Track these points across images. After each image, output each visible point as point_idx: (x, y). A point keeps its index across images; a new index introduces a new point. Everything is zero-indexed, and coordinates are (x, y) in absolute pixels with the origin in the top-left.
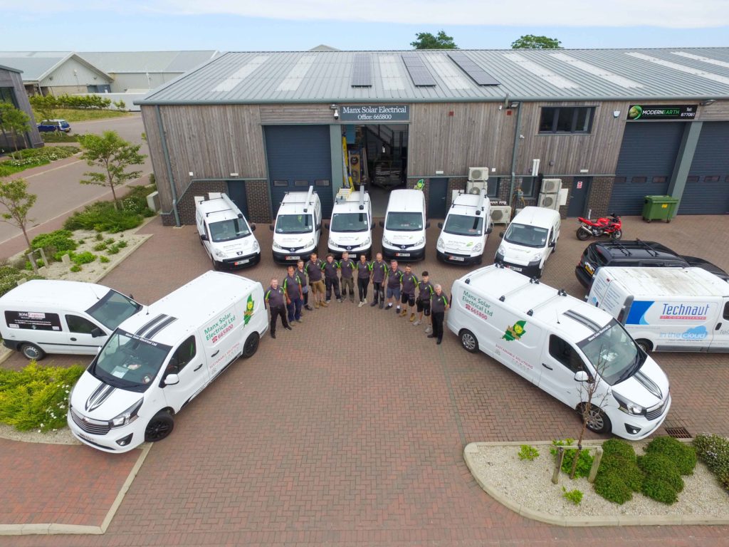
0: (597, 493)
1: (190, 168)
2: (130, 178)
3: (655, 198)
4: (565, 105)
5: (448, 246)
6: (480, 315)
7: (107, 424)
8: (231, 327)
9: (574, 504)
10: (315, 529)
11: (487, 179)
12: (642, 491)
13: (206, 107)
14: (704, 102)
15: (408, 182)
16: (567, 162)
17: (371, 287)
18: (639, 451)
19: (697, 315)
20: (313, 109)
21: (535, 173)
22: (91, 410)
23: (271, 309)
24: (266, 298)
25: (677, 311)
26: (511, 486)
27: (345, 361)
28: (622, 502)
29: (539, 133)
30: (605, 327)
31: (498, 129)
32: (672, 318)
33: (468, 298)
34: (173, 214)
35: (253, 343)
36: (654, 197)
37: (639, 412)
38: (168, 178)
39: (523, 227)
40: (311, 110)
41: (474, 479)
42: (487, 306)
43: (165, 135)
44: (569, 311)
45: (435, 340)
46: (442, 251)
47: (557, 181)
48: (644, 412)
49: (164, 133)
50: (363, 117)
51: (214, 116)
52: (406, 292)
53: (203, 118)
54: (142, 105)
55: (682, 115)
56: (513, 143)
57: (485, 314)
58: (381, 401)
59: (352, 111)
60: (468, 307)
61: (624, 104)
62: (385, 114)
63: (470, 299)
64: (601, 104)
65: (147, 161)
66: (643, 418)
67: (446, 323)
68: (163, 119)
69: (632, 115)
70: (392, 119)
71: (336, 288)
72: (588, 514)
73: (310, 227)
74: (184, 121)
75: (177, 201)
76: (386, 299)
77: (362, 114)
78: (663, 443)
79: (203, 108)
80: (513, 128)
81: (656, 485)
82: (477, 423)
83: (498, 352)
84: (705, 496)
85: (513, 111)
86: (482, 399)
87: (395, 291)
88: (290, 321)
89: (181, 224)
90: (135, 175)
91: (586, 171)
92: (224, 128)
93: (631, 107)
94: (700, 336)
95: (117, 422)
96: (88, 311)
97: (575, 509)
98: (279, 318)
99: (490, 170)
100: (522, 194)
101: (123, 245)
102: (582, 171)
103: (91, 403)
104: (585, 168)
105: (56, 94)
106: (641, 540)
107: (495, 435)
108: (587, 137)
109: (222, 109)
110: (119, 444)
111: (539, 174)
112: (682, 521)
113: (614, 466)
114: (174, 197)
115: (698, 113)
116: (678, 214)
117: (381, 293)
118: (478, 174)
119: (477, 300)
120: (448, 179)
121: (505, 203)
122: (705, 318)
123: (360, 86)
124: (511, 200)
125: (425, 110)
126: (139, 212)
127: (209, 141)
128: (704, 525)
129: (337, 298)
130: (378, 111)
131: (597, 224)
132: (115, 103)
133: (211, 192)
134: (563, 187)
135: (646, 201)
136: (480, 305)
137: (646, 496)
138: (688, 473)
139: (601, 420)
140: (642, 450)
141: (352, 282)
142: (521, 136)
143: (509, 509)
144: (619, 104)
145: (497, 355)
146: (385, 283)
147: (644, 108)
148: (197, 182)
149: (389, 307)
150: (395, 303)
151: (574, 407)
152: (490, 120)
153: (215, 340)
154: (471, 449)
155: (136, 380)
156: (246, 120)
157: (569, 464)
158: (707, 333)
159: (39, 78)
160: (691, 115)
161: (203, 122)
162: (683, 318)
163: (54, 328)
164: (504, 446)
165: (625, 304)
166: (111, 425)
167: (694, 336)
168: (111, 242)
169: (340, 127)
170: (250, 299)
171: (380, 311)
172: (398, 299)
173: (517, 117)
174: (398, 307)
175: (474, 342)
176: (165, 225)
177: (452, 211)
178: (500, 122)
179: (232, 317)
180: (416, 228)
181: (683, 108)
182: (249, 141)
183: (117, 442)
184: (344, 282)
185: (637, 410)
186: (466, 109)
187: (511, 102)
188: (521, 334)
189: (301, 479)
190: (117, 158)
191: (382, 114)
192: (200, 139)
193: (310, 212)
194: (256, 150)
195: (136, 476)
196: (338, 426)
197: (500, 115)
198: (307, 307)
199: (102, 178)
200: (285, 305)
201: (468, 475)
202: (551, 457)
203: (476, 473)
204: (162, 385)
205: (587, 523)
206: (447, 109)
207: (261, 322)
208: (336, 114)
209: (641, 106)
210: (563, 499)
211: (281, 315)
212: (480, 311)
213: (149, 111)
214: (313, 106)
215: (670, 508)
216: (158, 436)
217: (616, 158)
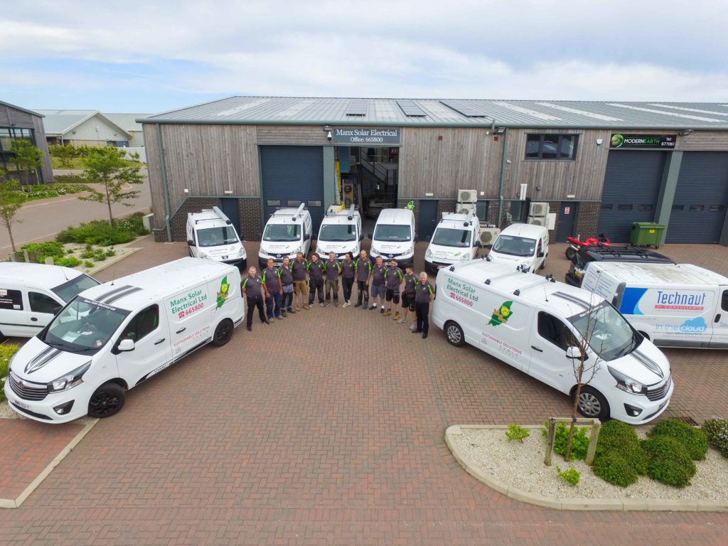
0: (597, 475)
1: (185, 185)
2: (128, 198)
3: (643, 224)
4: (550, 132)
5: (436, 256)
6: (466, 302)
7: (45, 387)
8: (201, 306)
9: (571, 486)
10: (267, 507)
11: (476, 201)
12: (648, 474)
13: (205, 126)
14: (682, 132)
15: (399, 203)
16: (553, 187)
17: (355, 287)
18: (641, 435)
19: (694, 305)
20: (308, 131)
21: (523, 197)
22: (30, 372)
23: (248, 298)
24: (244, 287)
25: (673, 299)
26: (498, 466)
27: (322, 351)
28: (625, 485)
29: (525, 159)
30: (597, 306)
31: (485, 153)
32: (668, 307)
33: (453, 286)
34: (165, 229)
35: (225, 331)
36: (640, 223)
37: (639, 391)
38: (163, 194)
39: (511, 239)
40: (306, 132)
41: (456, 461)
42: (472, 291)
43: (163, 152)
44: (559, 292)
45: (420, 335)
46: (430, 260)
47: (545, 206)
48: (645, 391)
49: (163, 150)
50: (356, 139)
51: (212, 135)
52: (390, 288)
53: (201, 137)
54: (145, 123)
55: (662, 144)
56: (500, 167)
57: (470, 300)
58: (357, 386)
59: (345, 133)
60: (452, 295)
61: (606, 132)
62: (377, 136)
63: (454, 287)
64: (584, 132)
65: (146, 180)
66: (644, 398)
67: (432, 318)
68: (163, 136)
69: (614, 143)
70: (383, 142)
71: (320, 291)
72: (586, 496)
73: (298, 236)
74: (183, 140)
75: (170, 216)
76: (371, 298)
77: (354, 136)
78: (668, 425)
79: (203, 128)
80: (500, 153)
81: (663, 465)
82: (461, 409)
83: (484, 341)
84: (722, 482)
85: (499, 137)
86: (468, 387)
87: (380, 289)
88: (269, 318)
89: (173, 241)
90: (132, 195)
91: (573, 196)
92: (221, 147)
93: (612, 135)
94: (698, 329)
95: (56, 386)
96: (53, 290)
97: (572, 491)
98: (256, 310)
99: (478, 193)
100: (511, 217)
101: (111, 254)
102: (569, 196)
103: (32, 365)
104: (571, 193)
105: (77, 145)
106: (651, 526)
107: (482, 419)
108: (572, 164)
109: (220, 128)
110: (56, 411)
111: (526, 198)
112: (698, 507)
113: (615, 446)
114: (168, 213)
115: (677, 144)
116: (666, 243)
117: (365, 292)
118: (466, 196)
119: (462, 286)
120: (437, 201)
121: (494, 226)
122: (702, 309)
123: (354, 115)
124: (500, 225)
125: (416, 134)
126: (133, 229)
127: (206, 159)
128: (724, 513)
129: (320, 302)
130: (370, 134)
131: (586, 244)
132: (130, 154)
133: (204, 208)
134: (551, 212)
135: (634, 227)
136: (465, 291)
137: (654, 479)
138: (700, 458)
139: (597, 403)
140: (645, 436)
141: (337, 284)
142: (508, 161)
143: (495, 491)
144: (601, 132)
145: (483, 344)
146: (370, 282)
147: (626, 136)
148: (191, 198)
149: (373, 308)
150: (378, 303)
151: (567, 392)
152: (477, 146)
153: (181, 315)
154: (453, 431)
155: (88, 344)
156: (243, 139)
157: (563, 445)
158: (706, 327)
159: (63, 132)
160: (671, 144)
161: (202, 141)
162: (680, 308)
163: (15, 306)
164: (490, 429)
165: (617, 292)
166: (50, 389)
167: (693, 329)
168: (100, 251)
169: (332, 149)
170: (224, 281)
171: (364, 311)
172: (382, 297)
173: (504, 143)
174: (383, 307)
175: (459, 334)
176: (157, 240)
177: (440, 225)
178: (487, 146)
179: (203, 294)
180: (403, 239)
181: (663, 139)
182: (244, 160)
183: (54, 408)
184: (328, 285)
185: (637, 389)
186: (454, 134)
187: (497, 128)
188: (508, 317)
189: (259, 456)
190: (116, 177)
191: (374, 136)
192: (198, 157)
193: (299, 222)
194: (250, 169)
195: (71, 450)
196: (307, 408)
197: (487, 141)
198: (289, 310)
199: (101, 196)
200: (264, 299)
201: (450, 457)
202: (543, 440)
203: (457, 453)
204: (115, 351)
205: (586, 506)
206: (438, 132)
207: (236, 309)
208: (330, 136)
209: (622, 135)
210: (558, 481)
211: (258, 308)
212: (465, 298)
213: (151, 130)
214: (307, 128)
215: (682, 492)
216: (106, 412)
217: (601, 185)
